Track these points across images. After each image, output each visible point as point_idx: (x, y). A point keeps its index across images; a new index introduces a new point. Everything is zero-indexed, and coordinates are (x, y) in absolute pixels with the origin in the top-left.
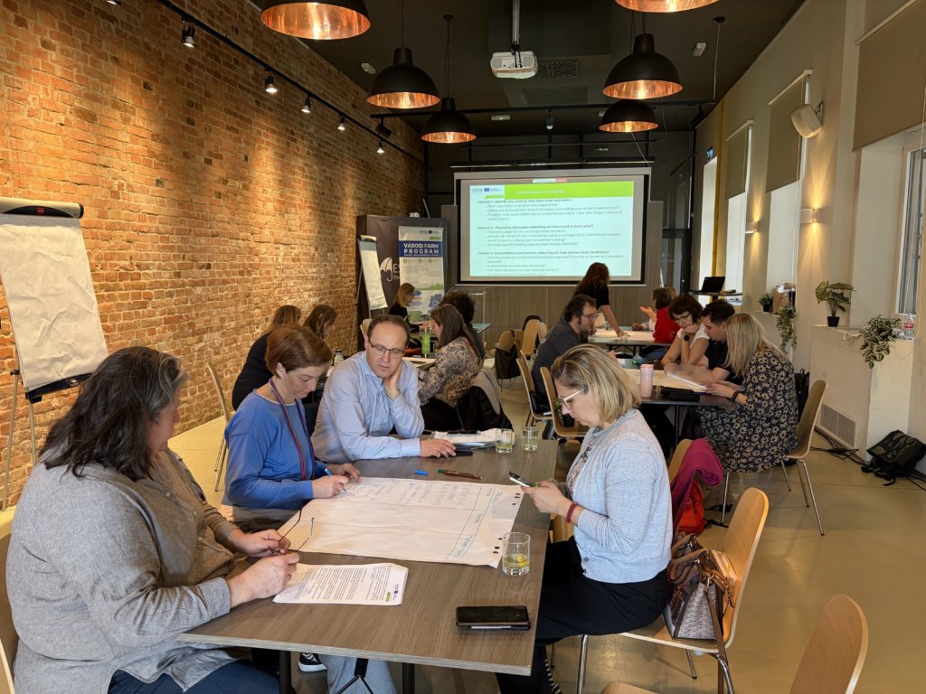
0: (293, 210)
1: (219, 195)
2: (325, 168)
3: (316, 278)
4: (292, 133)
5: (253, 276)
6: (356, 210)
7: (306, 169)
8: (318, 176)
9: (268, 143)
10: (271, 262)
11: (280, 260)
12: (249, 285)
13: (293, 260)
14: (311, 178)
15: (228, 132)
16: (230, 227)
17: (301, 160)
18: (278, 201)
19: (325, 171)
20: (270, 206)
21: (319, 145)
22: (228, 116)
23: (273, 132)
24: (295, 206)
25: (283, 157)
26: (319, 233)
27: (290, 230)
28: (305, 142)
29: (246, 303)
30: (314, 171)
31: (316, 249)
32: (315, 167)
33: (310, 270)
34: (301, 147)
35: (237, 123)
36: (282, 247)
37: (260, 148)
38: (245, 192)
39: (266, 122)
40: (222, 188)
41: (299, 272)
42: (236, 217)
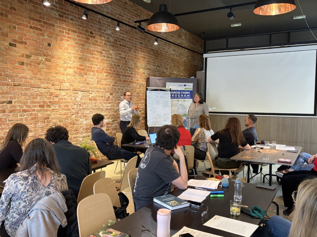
0: (91, 73)
1: (23, 64)
2: (120, 52)
3: (110, 109)
4: (91, 33)
5: (53, 108)
6: (146, 74)
7: (104, 52)
8: (113, 56)
9: (69, 37)
10: (70, 101)
11: (78, 99)
12: (49, 113)
13: (90, 100)
14: (108, 57)
15: (31, 30)
16: (32, 81)
17: (99, 47)
18: (78, 68)
19: (120, 54)
20: (71, 71)
21: (116, 40)
22: (32, 21)
23: (75, 32)
24: (93, 71)
25: (84, 45)
26: (114, 85)
27: (87, 84)
28: (103, 38)
29: (45, 123)
30: (111, 54)
31: (111, 94)
32: (111, 52)
33: (105, 105)
34: (99, 40)
35: (40, 25)
36: (80, 93)
37: (62, 40)
38: (48, 63)
39: (68, 26)
40: (25, 60)
41: (96, 106)
42: (38, 76)
